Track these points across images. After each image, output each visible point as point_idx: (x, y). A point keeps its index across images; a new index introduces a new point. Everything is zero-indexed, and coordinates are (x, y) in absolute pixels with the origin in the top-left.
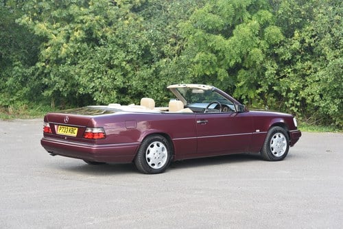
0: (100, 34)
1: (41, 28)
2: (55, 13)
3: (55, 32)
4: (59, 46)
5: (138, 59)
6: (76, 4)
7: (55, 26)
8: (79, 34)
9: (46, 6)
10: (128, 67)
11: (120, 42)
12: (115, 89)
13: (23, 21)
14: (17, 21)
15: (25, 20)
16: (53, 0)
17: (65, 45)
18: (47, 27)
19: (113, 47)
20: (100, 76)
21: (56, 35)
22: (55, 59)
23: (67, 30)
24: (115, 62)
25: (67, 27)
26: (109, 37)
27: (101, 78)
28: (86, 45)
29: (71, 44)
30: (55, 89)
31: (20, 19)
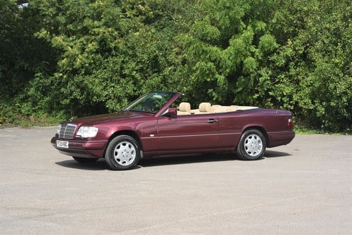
0: (113, 45)
1: (59, 40)
2: (70, 27)
3: (72, 44)
4: (74, 58)
5: (148, 68)
6: (89, 17)
7: (71, 38)
8: (92, 46)
9: (62, 20)
10: (138, 76)
12: (126, 97)
13: (41, 35)
14: (35, 35)
15: (43, 34)
17: (79, 56)
18: (63, 40)
19: (124, 58)
20: (113, 85)
21: (72, 47)
22: (71, 69)
23: (82, 42)
24: (126, 72)
25: (82, 39)
26: (121, 48)
27: (114, 87)
28: (100, 55)
29: (86, 55)
30: (72, 97)
31: (38, 33)
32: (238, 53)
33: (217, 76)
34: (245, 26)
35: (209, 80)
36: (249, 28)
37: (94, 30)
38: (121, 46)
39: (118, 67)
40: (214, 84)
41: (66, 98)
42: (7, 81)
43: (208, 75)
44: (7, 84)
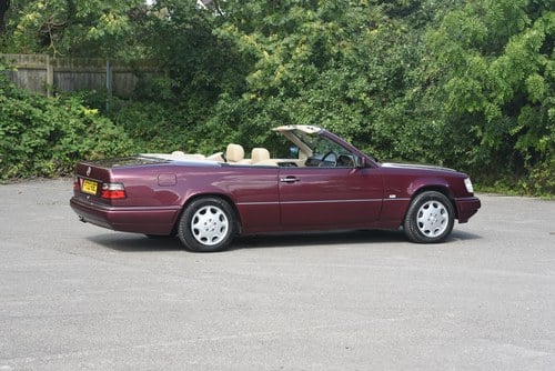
0: (335, 50)
1: (248, 41)
2: (269, 19)
3: (271, 47)
4: (271, 69)
5: (386, 89)
6: (299, 4)
7: (270, 38)
8: (301, 52)
9: (256, 8)
10: (369, 102)
11: (361, 62)
12: (350, 134)
13: (223, 32)
14: (214, 32)
15: (226, 31)
16: (264, 1)
17: (281, 66)
18: (257, 41)
19: (351, 71)
20: (330, 114)
21: (270, 53)
22: (266, 88)
23: (287, 45)
24: (350, 94)
25: (286, 40)
26: (345, 54)
27: (331, 118)
28: (313, 66)
29: (291, 66)
30: (269, 132)
31: (218, 29)
32: (515, 65)
33: (484, 103)
34: (529, 22)
35: (470, 110)
36: (537, 24)
37: (305, 25)
38: (346, 52)
39: (338, 86)
40: (480, 117)
41: (261, 133)
42: (182, 104)
43: (469, 101)
44: (181, 108)
